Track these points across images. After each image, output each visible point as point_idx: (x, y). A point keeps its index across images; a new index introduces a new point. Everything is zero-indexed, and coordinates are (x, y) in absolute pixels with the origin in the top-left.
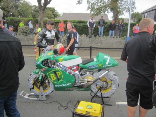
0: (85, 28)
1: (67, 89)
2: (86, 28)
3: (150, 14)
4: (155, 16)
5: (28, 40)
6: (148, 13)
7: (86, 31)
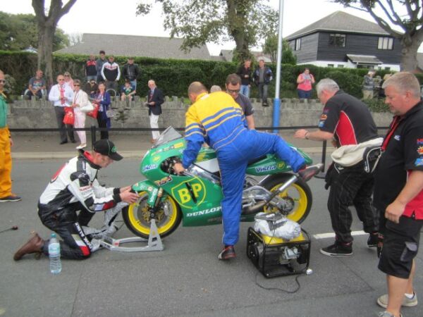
0: (162, 77)
1: (212, 220)
2: (165, 77)
3: (307, 42)
4: (318, 48)
5: (16, 115)
6: (304, 39)
7: (165, 85)
